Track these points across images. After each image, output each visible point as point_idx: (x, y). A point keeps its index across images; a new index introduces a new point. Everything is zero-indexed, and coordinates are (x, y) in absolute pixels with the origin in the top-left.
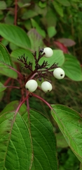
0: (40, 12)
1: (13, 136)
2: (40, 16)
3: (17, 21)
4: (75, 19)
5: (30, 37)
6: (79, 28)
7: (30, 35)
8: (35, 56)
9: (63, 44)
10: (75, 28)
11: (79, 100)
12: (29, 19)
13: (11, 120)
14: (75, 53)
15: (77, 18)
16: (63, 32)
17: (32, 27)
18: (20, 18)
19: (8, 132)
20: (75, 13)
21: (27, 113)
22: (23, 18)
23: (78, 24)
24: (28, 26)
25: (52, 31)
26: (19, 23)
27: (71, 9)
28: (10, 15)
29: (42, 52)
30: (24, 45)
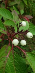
0: (17, 3)
1: (6, 70)
2: (17, 4)
3: (6, 7)
4: (32, 6)
5: (13, 14)
6: (33, 10)
7: (13, 13)
8: (17, 26)
9: (27, 18)
10: (32, 10)
11: (33, 42)
12: (12, 6)
13: (4, 61)
14: (31, 21)
15: (33, 6)
16: (26, 12)
17: (13, 10)
18: (8, 5)
19: (3, 68)
20: (32, 3)
21: (12, 54)
22: (9, 5)
23: (33, 8)
24: (11, 9)
25: (22, 12)
26: (7, 8)
27: (30, 2)
28: (3, 4)
29: (21, 24)
30: (10, 18)
